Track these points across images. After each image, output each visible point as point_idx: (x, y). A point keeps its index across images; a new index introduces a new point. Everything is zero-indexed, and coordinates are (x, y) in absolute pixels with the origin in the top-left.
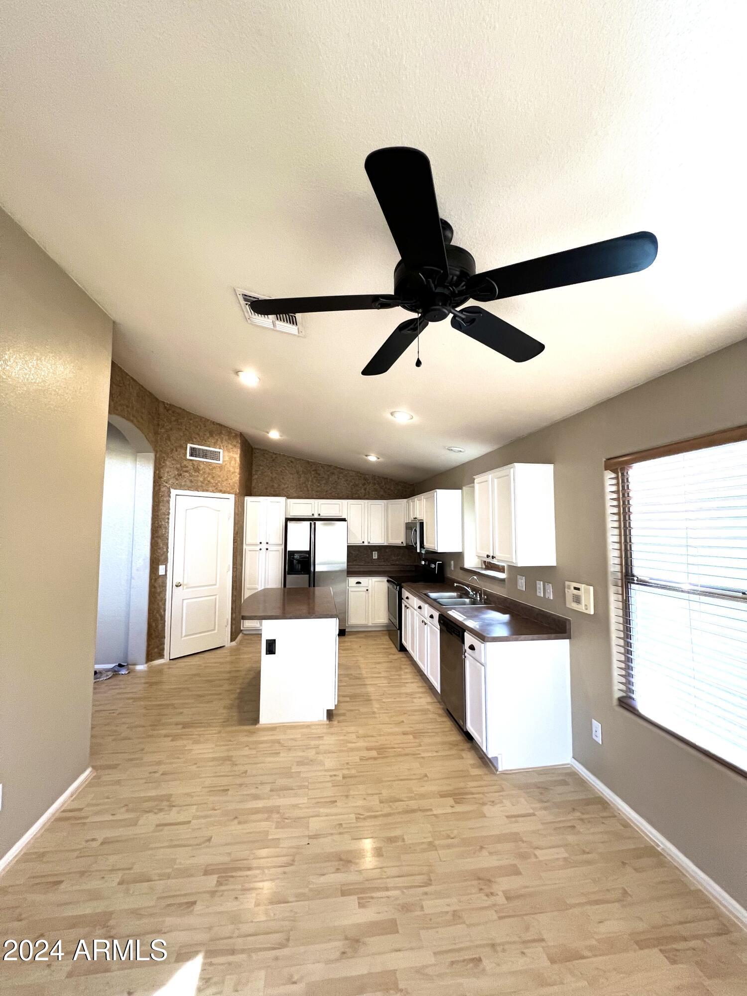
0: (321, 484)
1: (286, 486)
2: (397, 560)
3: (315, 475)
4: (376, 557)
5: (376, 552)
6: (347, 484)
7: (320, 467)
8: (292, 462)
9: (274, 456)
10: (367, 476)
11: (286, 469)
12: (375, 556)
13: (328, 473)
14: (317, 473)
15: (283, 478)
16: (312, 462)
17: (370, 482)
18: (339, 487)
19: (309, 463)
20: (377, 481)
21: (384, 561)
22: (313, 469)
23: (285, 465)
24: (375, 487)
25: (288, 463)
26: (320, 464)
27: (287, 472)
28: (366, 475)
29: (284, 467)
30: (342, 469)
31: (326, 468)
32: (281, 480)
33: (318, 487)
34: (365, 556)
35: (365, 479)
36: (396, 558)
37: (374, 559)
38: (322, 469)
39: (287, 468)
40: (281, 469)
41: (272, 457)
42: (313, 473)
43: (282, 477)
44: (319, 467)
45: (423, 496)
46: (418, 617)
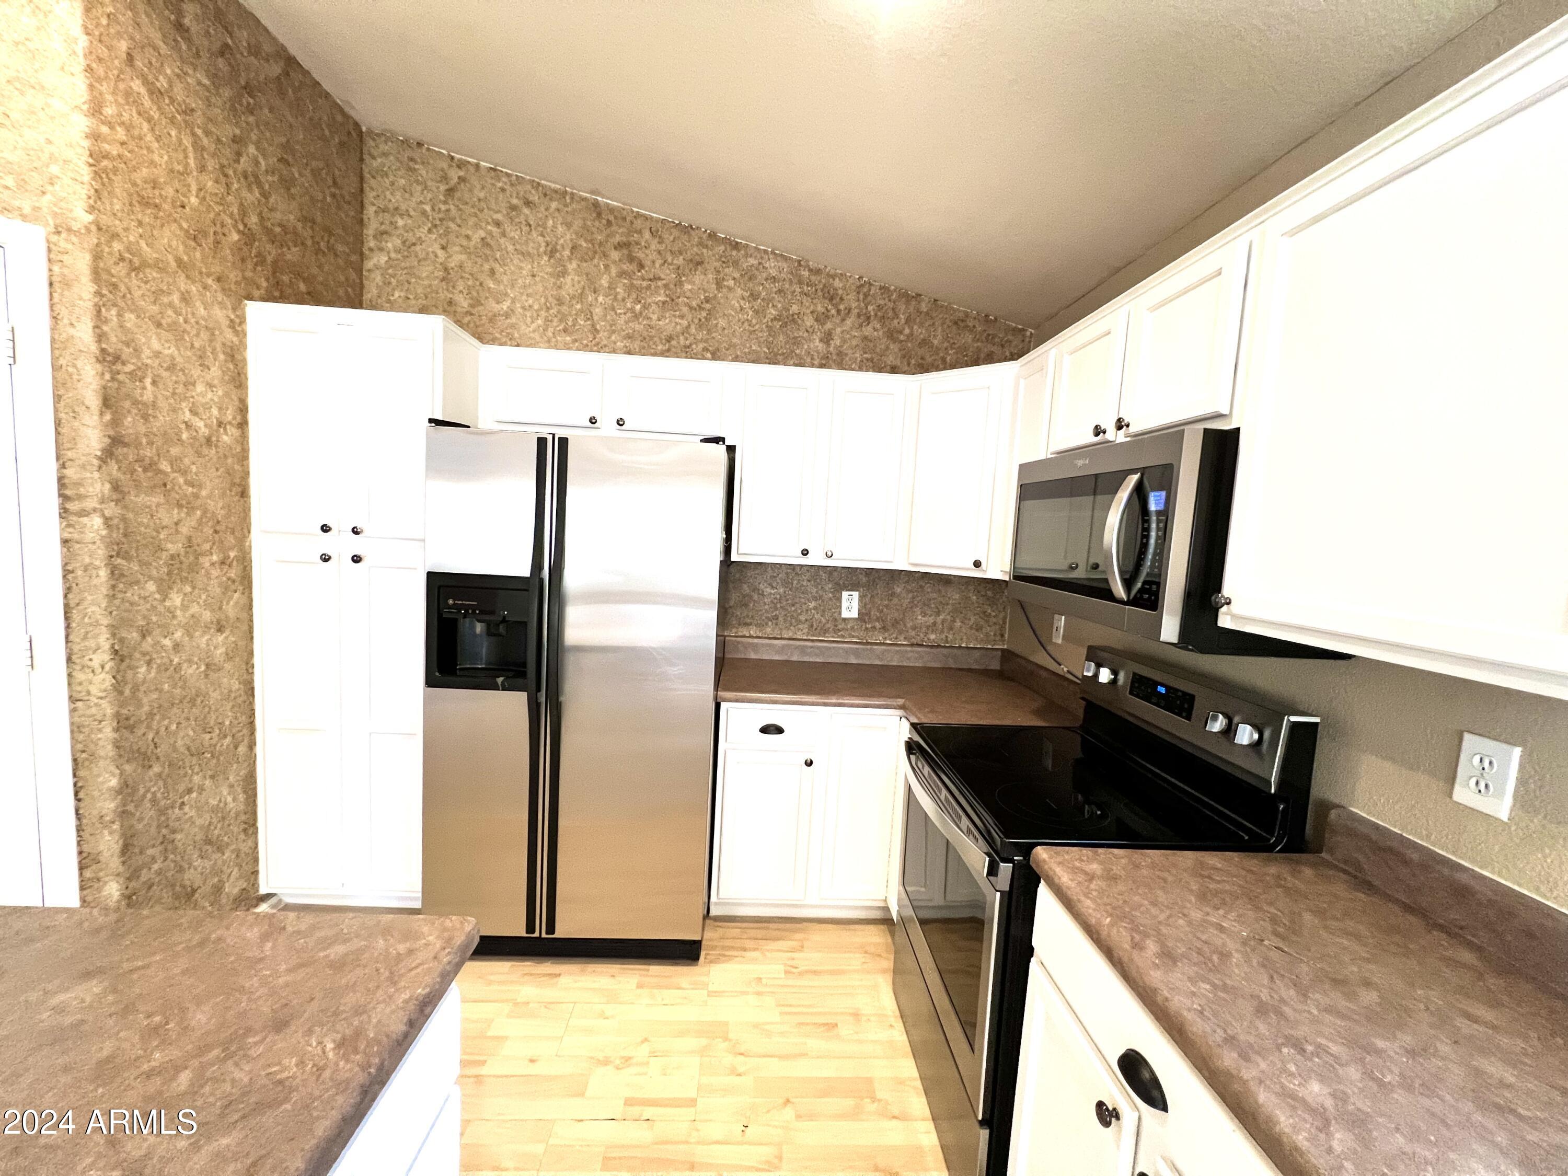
0: (645, 307)
1: (505, 306)
2: (933, 627)
3: (626, 267)
4: (854, 614)
5: (856, 594)
6: (756, 312)
7: (647, 235)
8: (528, 203)
9: (454, 174)
10: (837, 283)
11: (504, 234)
12: (849, 609)
13: (680, 261)
14: (631, 259)
15: (492, 272)
16: (612, 210)
17: (849, 311)
18: (722, 323)
19: (599, 215)
20: (880, 307)
21: (884, 628)
22: (618, 238)
23: (499, 217)
24: (868, 331)
25: (513, 208)
26: (646, 218)
27: (511, 248)
28: (833, 277)
29: (498, 224)
30: (736, 246)
31: (668, 238)
32: (484, 277)
33: (636, 316)
34: (812, 605)
35: (831, 296)
36: (931, 620)
37: (845, 620)
38: (654, 245)
39: (508, 227)
40: (482, 234)
41: (445, 178)
42: (615, 255)
43: (487, 267)
44: (640, 232)
45: (1253, 232)
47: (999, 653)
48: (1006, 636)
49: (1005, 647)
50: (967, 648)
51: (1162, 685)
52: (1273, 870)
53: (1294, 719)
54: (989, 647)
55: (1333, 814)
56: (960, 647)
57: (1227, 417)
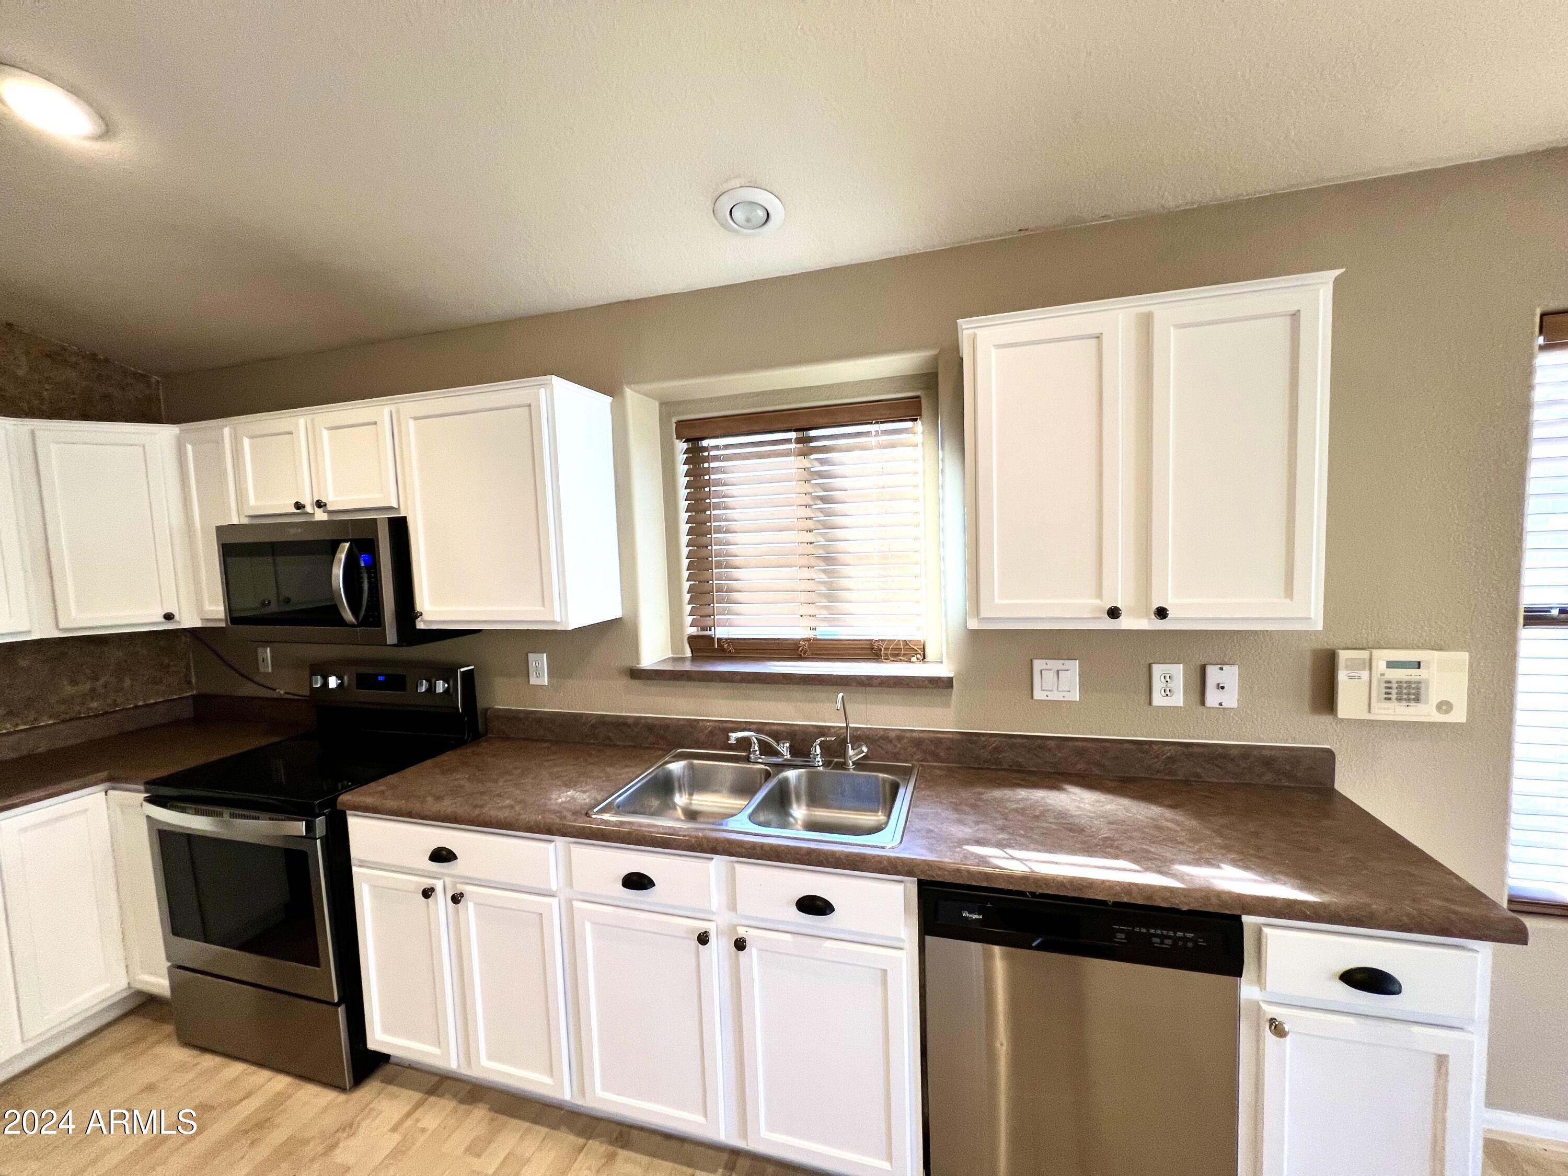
2: (91, 694)
36: (87, 687)
45: (393, 408)
46: (594, 923)
47: (191, 701)
48: (194, 681)
49: (195, 692)
50: (147, 705)
51: (380, 675)
52: (469, 750)
53: (462, 670)
54: (175, 697)
55: (489, 713)
56: (136, 707)
57: (397, 510)
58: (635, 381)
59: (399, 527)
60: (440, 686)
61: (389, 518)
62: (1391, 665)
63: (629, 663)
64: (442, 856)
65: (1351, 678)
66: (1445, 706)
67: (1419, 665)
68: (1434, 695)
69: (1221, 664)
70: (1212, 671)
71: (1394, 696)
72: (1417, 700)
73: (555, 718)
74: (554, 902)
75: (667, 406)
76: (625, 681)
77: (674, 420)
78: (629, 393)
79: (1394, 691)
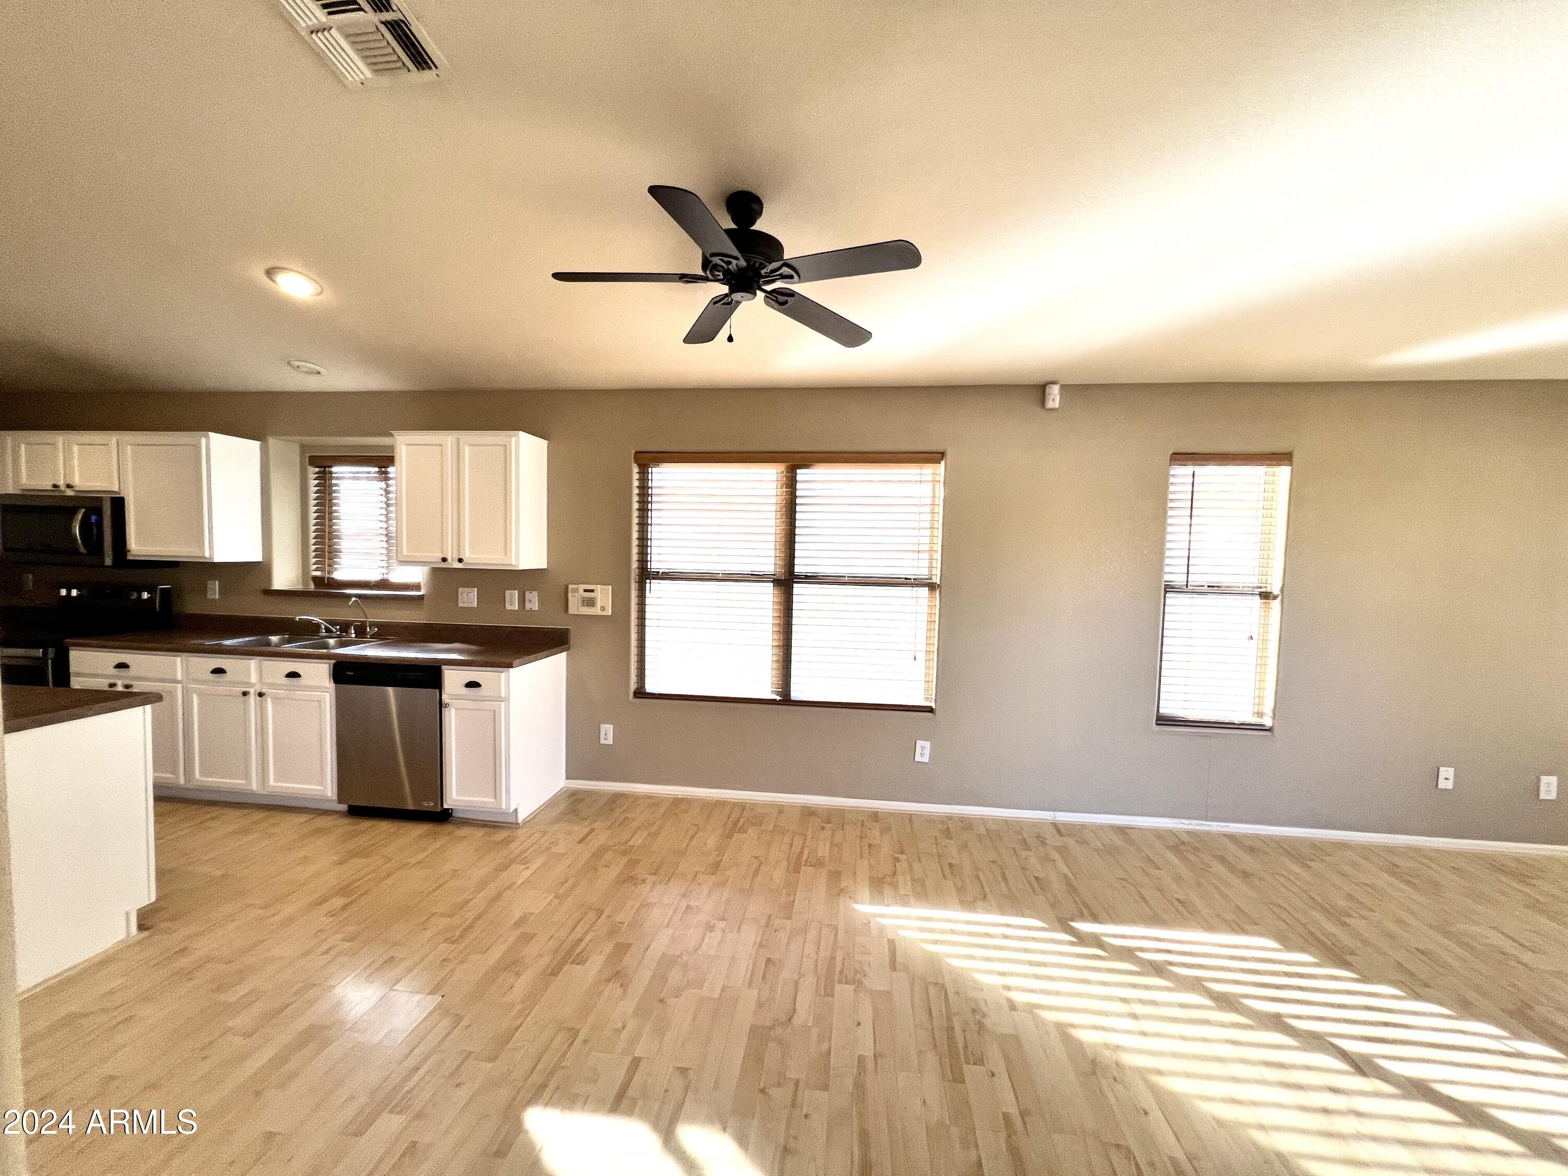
45: (117, 437)
46: (198, 694)
53: (161, 587)
55: (181, 615)
57: (119, 493)
58: (275, 434)
59: (118, 504)
60: (145, 595)
61: (111, 497)
62: (585, 591)
63: (263, 587)
64: (122, 666)
65: (573, 596)
66: (603, 609)
67: (592, 591)
68: (599, 604)
69: (531, 590)
70: (527, 593)
71: (585, 604)
72: (593, 606)
73: (219, 617)
74: (179, 686)
75: (304, 448)
76: (262, 597)
77: (308, 455)
78: (271, 441)
79: (585, 602)
